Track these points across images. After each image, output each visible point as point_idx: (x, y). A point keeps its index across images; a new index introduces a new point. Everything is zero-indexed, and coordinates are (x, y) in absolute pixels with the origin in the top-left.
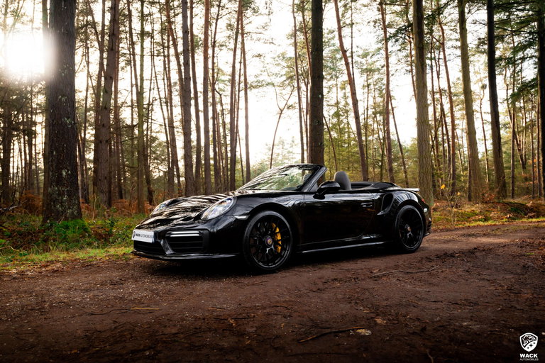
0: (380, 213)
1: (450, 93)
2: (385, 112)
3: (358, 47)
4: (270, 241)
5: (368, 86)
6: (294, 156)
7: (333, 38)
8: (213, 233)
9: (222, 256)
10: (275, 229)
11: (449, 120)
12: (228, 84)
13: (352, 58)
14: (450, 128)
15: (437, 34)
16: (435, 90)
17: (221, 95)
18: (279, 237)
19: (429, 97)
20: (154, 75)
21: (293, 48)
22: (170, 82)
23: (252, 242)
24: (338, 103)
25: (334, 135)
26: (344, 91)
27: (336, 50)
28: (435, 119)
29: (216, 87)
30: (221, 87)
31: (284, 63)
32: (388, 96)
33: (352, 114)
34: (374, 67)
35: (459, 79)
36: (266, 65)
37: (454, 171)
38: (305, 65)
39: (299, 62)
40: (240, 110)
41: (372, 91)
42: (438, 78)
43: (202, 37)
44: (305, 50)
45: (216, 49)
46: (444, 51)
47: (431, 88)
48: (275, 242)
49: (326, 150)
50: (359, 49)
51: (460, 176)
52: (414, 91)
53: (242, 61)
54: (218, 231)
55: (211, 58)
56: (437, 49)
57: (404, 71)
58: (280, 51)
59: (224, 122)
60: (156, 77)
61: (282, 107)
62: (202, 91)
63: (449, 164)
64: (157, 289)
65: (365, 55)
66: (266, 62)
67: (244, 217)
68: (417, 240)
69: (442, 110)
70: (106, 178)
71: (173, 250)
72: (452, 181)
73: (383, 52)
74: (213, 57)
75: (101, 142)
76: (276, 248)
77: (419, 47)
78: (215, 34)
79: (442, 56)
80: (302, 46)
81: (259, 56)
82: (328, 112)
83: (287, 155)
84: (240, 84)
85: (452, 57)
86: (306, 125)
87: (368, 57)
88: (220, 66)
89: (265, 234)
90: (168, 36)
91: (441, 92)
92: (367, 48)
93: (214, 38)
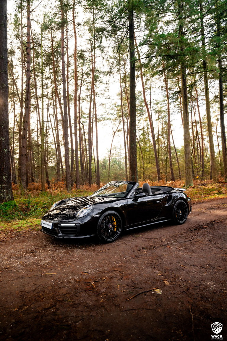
0: (166, 206)
1: (201, 122)
2: (168, 132)
3: (153, 100)
4: (111, 226)
5: (159, 119)
6: (121, 155)
7: (141, 95)
8: (82, 224)
9: (87, 236)
10: (114, 220)
11: (200, 136)
12: (87, 119)
13: (151, 106)
14: (201, 140)
15: (194, 93)
16: (193, 121)
17: (83, 125)
18: (115, 223)
19: (190, 124)
20: (48, 115)
21: (120, 100)
22: (57, 119)
23: (102, 227)
24: (143, 128)
25: (142, 145)
26: (146, 122)
27: (142, 101)
28: (194, 137)
29: (81, 121)
30: (83, 121)
31: (116, 109)
32: (169, 125)
33: (151, 134)
34: (162, 109)
35: (205, 115)
36: (106, 109)
37: (203, 164)
38: (126, 109)
39: (123, 108)
40: (93, 133)
41: (161, 122)
42: (195, 115)
43: (74, 95)
44: (126, 102)
45: (81, 101)
46: (197, 102)
47: (191, 120)
48: (113, 226)
49: (138, 152)
50: (154, 101)
51: (206, 165)
52: (183, 122)
53: (94, 108)
54: (85, 223)
55: (78, 106)
56: (194, 101)
57: (177, 112)
58: (113, 102)
59: (85, 139)
60: (50, 116)
61: (115, 131)
62: (74, 123)
63: (201, 159)
64: (54, 256)
65: (157, 104)
66: (106, 108)
67: (98, 216)
68: (185, 217)
69: (197, 131)
70: (25, 174)
71: (62, 233)
72: (202, 169)
73: (166, 102)
74: (79, 106)
75: (22, 155)
76: (114, 229)
77: (184, 104)
78: (80, 94)
79: (196, 104)
80: (125, 100)
81: (103, 105)
82: (139, 133)
83: (118, 154)
84: (93, 119)
85: (202, 104)
86: (128, 141)
87: (159, 105)
88: (83, 110)
89: (108, 222)
90: (56, 96)
91: (196, 122)
92: (158, 100)
93: (80, 96)
